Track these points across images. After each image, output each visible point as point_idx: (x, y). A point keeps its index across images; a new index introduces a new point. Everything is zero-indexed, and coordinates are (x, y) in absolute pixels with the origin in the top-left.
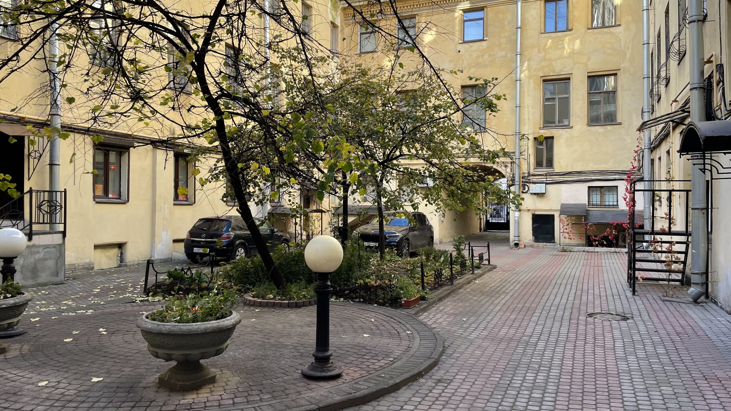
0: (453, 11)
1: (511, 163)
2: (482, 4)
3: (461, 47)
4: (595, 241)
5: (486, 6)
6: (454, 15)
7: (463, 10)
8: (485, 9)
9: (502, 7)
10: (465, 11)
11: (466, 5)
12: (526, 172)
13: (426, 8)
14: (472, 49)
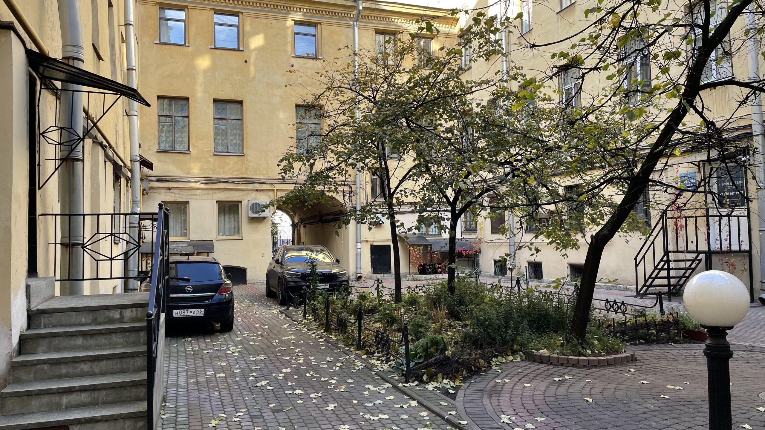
0: (286, 19)
1: (350, 192)
2: (316, 20)
3: (294, 61)
4: (439, 268)
5: (320, 23)
6: (285, 24)
7: (294, 20)
8: (319, 26)
9: (337, 28)
10: (297, 23)
11: (299, 17)
12: (365, 202)
13: (252, 8)
14: (307, 66)
